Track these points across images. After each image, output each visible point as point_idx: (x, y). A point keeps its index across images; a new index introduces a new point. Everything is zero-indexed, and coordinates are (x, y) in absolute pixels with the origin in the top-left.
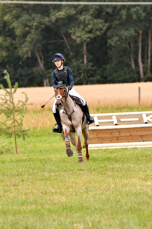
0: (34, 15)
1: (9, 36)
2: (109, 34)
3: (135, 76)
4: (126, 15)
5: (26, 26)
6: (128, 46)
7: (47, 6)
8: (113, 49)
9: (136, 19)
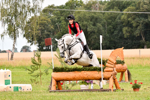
0: (141, 18)
1: (130, 27)
5: (138, 22)
7: (147, 14)
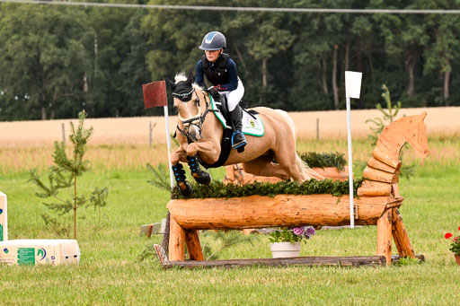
0: (200, 24)
1: (169, 50)
2: (296, 48)
3: (328, 102)
4: (318, 25)
5: (190, 37)
6: (319, 64)
7: (217, 12)
8: (301, 68)
9: (331, 31)
